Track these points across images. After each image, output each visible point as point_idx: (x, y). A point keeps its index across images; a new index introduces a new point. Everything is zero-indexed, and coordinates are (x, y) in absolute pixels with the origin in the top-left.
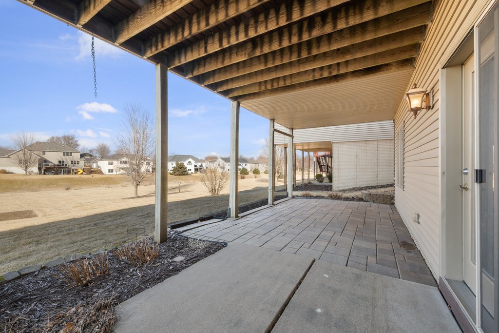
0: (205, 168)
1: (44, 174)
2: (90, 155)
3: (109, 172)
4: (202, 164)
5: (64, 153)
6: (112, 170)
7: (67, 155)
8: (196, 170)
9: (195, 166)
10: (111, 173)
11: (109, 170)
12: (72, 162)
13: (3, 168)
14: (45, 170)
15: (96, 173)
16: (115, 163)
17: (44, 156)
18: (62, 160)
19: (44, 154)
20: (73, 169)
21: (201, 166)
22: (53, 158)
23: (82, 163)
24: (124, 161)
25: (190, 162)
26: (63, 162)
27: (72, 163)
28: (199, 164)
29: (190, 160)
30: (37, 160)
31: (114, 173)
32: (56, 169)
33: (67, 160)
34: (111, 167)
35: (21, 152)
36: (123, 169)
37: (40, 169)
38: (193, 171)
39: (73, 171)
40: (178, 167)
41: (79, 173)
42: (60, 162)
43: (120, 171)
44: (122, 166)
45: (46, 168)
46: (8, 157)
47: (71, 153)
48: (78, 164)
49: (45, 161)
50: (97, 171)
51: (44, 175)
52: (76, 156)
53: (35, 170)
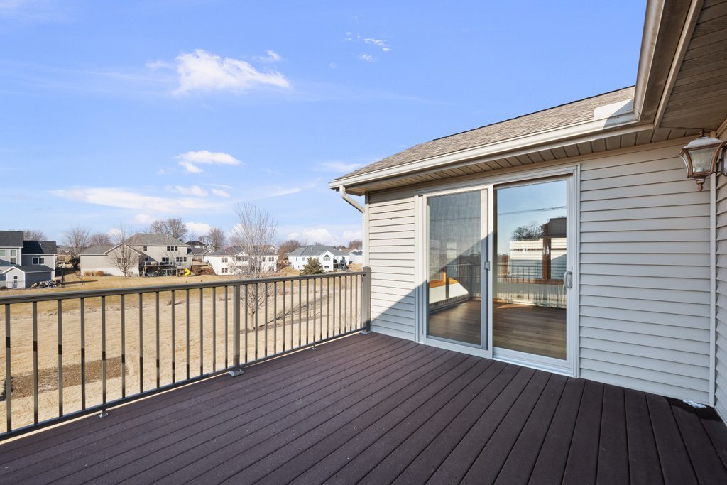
0: (348, 264)
1: (146, 275)
2: (201, 244)
3: (223, 272)
4: (344, 258)
5: (168, 247)
6: (226, 269)
7: (172, 250)
8: (336, 266)
9: (335, 261)
10: (225, 274)
11: (223, 269)
12: (178, 258)
13: (101, 269)
14: (147, 271)
15: (206, 273)
16: (230, 259)
17: (145, 253)
18: (166, 257)
19: (146, 250)
20: (179, 270)
21: (343, 260)
22: (157, 253)
23: (189, 259)
24: (240, 257)
25: (327, 256)
26: (167, 259)
27: (178, 261)
28: (339, 259)
29: (328, 253)
30: (138, 258)
31: (229, 273)
32: (159, 269)
33: (172, 256)
34: (225, 265)
35: (119, 249)
36: (240, 267)
37: (141, 269)
38: (331, 268)
39: (179, 271)
40: (312, 265)
41: (186, 274)
42: (163, 259)
43: (235, 270)
44: (238, 264)
45: (149, 268)
46: (106, 255)
47: (176, 247)
48: (185, 261)
49: (147, 259)
50: (208, 270)
51: (147, 278)
52: (183, 251)
53: (136, 270)
